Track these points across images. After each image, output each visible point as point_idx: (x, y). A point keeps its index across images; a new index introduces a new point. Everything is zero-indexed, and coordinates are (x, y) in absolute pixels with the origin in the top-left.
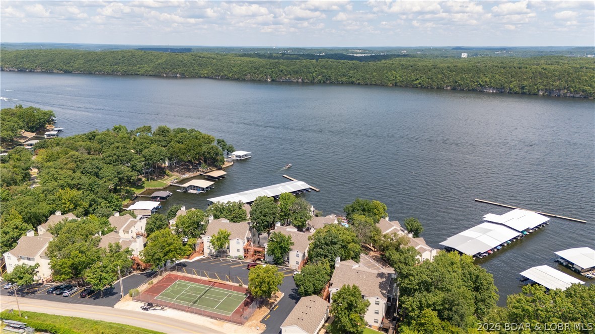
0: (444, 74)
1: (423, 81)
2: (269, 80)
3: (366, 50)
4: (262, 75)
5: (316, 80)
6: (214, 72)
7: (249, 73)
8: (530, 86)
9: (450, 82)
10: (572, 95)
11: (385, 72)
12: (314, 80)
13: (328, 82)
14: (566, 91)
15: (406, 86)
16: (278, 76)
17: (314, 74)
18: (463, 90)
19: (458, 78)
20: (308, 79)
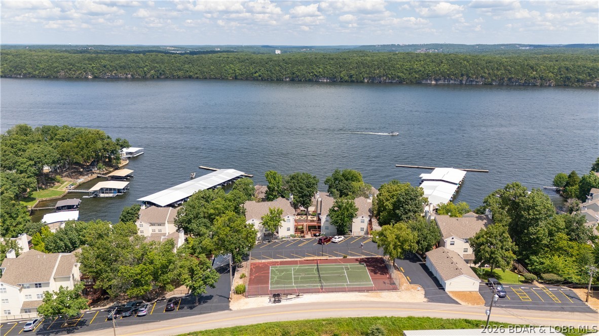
0: (281, 67)
1: (262, 73)
2: (89, 77)
3: (178, 47)
4: (80, 72)
5: (148, 76)
6: (13, 70)
7: (62, 70)
8: (357, 75)
9: (288, 74)
10: (390, 81)
11: (223, 65)
12: (146, 75)
13: (163, 77)
14: (385, 78)
15: (247, 79)
16: (101, 72)
17: (146, 69)
18: (301, 80)
19: (295, 70)
20: (139, 75)
